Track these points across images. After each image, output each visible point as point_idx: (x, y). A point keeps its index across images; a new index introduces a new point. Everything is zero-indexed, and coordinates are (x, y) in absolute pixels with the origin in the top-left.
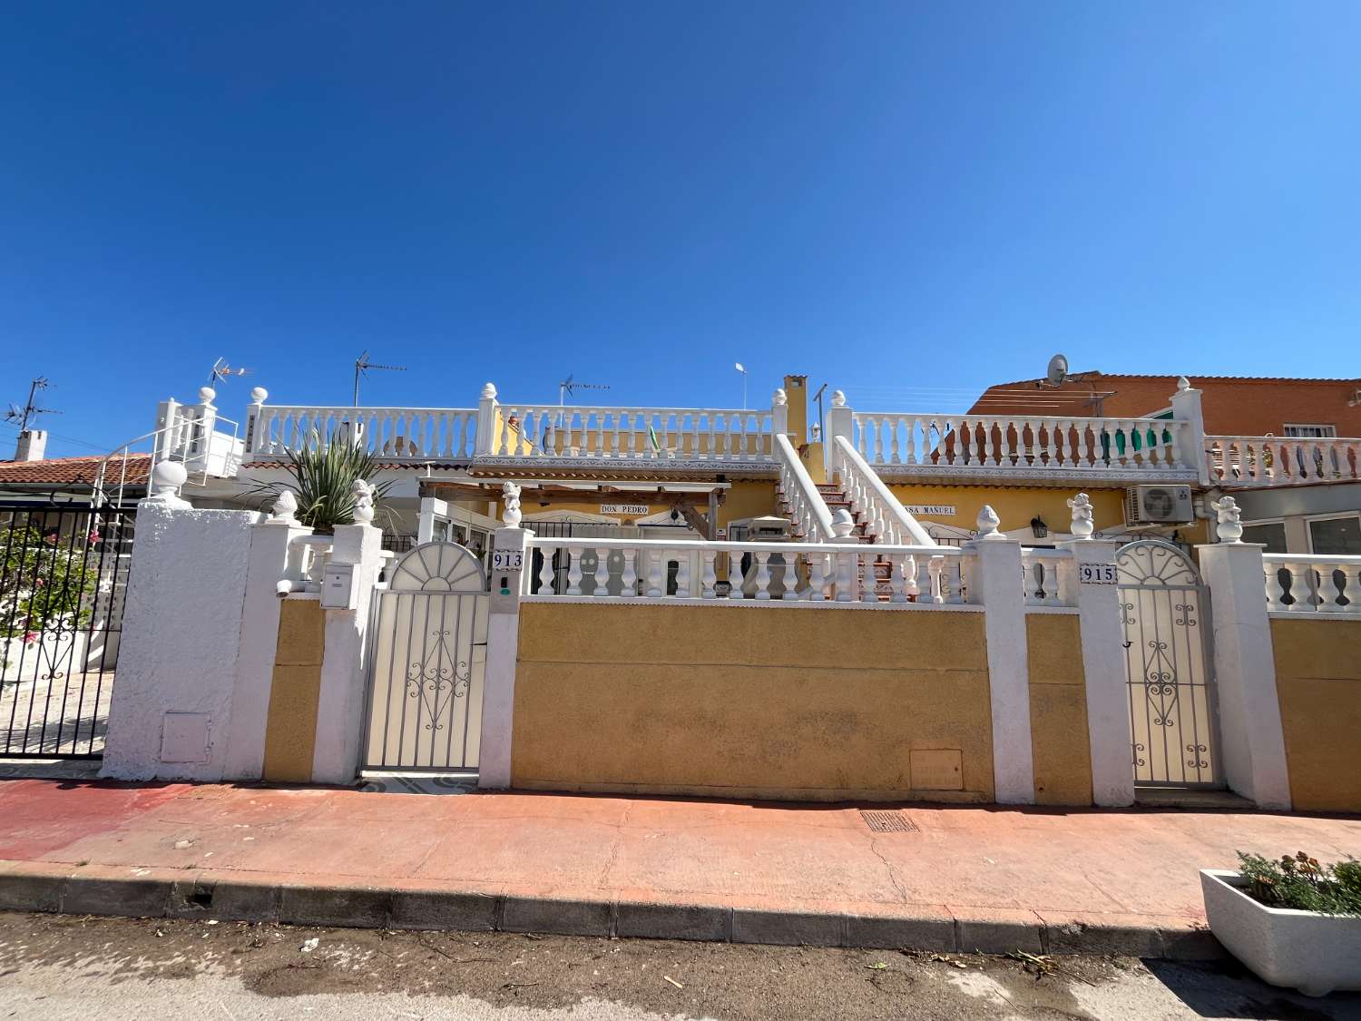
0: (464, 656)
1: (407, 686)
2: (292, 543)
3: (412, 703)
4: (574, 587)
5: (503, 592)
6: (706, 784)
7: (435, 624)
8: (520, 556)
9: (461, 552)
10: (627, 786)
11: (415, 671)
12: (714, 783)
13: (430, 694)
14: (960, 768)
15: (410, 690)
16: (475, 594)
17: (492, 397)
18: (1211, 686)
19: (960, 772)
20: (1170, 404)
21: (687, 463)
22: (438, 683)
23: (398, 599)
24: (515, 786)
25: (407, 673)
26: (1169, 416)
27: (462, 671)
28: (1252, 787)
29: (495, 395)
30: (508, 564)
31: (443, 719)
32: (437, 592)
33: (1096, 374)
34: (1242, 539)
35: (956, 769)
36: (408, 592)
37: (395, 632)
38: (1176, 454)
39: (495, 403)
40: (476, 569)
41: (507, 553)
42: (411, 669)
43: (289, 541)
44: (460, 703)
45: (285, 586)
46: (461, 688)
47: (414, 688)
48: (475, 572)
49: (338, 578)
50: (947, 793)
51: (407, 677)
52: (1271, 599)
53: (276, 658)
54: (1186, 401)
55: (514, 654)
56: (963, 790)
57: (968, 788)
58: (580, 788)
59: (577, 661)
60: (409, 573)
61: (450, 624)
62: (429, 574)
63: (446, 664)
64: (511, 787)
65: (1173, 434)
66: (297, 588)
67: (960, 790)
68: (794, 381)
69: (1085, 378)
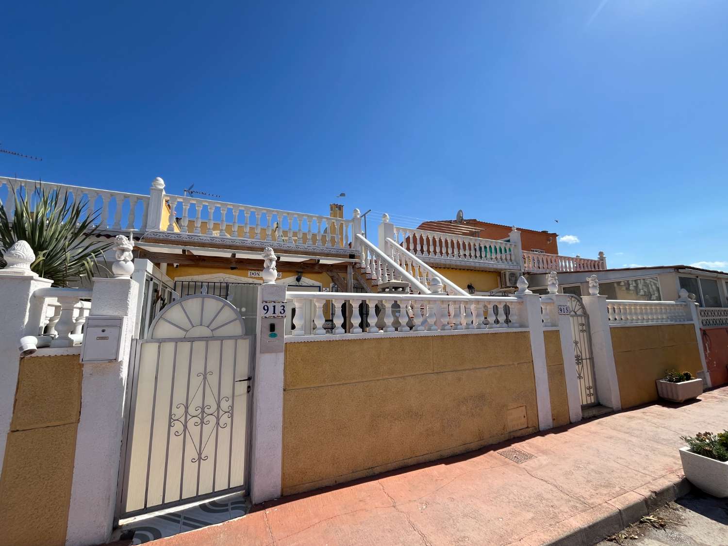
0: (226, 391)
1: (170, 426)
2: (34, 296)
3: (176, 441)
4: (320, 329)
5: (271, 336)
6: (414, 456)
7: (198, 367)
8: (284, 306)
9: (222, 304)
10: (369, 471)
11: (179, 412)
12: (418, 454)
13: (194, 430)
14: (526, 415)
15: (173, 430)
16: (235, 338)
17: (162, 187)
18: (591, 359)
19: (526, 417)
20: (509, 236)
21: (306, 247)
22: (202, 419)
23: (159, 347)
24: (285, 494)
25: (170, 415)
26: (509, 241)
27: (225, 405)
28: (611, 402)
29: (163, 187)
30: (274, 313)
31: (208, 451)
32: (200, 339)
33: (475, 220)
34: (599, 293)
35: (525, 417)
36: (170, 340)
37: (156, 378)
38: (513, 258)
39: (164, 193)
40: (236, 317)
41: (273, 304)
42: (174, 410)
43: (31, 295)
44: (224, 433)
45: (30, 342)
46: (225, 419)
47: (178, 426)
48: (235, 320)
49: (103, 331)
50: (522, 431)
51: (170, 418)
52: (611, 319)
53: (12, 424)
54: (515, 236)
55: (281, 385)
56: (528, 427)
57: (529, 426)
58: (336, 482)
59: (329, 384)
60: (170, 322)
61: (213, 365)
62: (192, 324)
63: (211, 401)
64: (282, 495)
65: (512, 249)
66: (42, 343)
67: (527, 428)
68: (337, 207)
69: (471, 222)
